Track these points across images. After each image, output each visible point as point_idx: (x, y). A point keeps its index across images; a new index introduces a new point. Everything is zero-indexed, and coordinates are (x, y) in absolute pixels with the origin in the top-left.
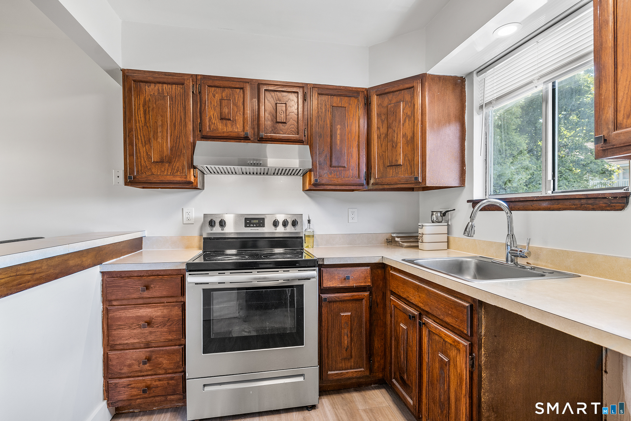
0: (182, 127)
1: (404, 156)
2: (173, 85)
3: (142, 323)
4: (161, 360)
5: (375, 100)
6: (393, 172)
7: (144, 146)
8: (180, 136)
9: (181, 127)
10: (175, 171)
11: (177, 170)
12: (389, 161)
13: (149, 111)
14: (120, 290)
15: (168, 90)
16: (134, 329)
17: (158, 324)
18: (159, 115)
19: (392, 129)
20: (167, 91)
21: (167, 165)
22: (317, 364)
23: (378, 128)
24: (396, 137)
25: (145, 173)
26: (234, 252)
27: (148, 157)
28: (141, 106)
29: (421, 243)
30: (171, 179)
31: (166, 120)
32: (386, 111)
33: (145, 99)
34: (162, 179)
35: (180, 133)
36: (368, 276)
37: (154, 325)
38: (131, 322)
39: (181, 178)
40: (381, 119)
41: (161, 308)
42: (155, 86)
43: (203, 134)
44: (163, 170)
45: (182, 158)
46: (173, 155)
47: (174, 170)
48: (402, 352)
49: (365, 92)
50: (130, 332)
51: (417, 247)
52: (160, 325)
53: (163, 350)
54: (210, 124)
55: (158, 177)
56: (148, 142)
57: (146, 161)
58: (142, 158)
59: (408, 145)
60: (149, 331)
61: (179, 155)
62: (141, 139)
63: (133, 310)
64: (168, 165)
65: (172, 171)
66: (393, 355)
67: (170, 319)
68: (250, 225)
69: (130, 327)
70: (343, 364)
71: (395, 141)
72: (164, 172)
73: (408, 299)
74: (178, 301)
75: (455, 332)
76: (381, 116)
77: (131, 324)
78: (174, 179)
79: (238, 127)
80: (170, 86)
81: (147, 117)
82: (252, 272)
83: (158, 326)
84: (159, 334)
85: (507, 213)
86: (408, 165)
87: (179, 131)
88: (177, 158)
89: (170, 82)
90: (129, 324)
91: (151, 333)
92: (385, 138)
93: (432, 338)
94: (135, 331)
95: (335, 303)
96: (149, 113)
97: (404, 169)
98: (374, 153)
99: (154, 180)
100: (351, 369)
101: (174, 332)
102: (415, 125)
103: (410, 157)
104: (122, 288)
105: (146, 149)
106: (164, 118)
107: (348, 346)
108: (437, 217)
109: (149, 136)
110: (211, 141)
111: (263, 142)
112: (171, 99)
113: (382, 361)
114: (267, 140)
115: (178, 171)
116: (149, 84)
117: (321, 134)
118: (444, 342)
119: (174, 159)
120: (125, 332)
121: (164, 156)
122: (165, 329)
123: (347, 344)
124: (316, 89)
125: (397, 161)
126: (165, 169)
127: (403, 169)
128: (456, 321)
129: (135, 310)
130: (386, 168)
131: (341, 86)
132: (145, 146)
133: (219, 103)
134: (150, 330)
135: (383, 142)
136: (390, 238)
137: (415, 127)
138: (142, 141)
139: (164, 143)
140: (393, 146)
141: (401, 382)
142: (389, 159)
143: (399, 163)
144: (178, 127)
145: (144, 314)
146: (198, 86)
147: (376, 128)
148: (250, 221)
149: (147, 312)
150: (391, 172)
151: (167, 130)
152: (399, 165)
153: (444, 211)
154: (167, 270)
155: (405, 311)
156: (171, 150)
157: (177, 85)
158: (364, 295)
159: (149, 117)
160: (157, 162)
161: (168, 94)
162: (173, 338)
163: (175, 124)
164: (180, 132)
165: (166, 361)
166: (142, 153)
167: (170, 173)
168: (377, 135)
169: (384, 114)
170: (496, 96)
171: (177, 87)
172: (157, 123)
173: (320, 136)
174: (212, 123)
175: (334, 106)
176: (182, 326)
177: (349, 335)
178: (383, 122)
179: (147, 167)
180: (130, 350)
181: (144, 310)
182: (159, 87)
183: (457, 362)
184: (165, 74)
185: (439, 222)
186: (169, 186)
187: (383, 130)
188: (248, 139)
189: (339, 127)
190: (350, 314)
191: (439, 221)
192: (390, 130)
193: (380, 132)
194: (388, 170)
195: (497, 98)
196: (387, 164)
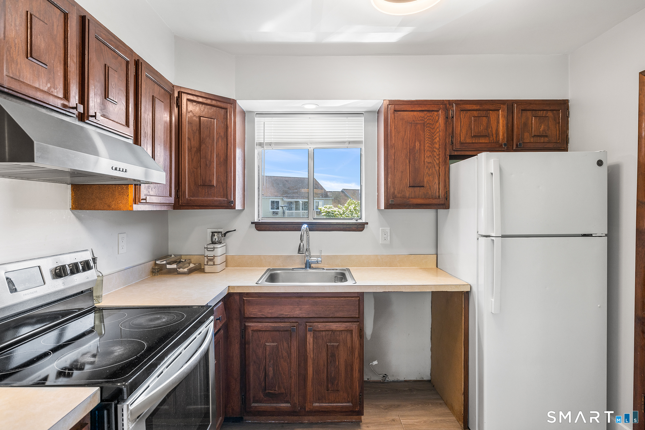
1: (218, 177)
5: (185, 104)
6: (205, 192)
12: (202, 179)
19: (205, 145)
23: (189, 139)
24: (210, 155)
32: (199, 123)
36: (224, 311)
40: (192, 129)
59: (221, 166)
71: (209, 159)
73: (281, 316)
75: (343, 321)
76: (192, 127)
86: (221, 187)
92: (196, 152)
93: (318, 336)
98: (184, 167)
102: (228, 147)
103: (223, 180)
118: (333, 333)
124: (144, 65)
127: (216, 191)
128: (348, 313)
130: (198, 187)
135: (194, 156)
136: (157, 267)
140: (206, 165)
141: (266, 399)
142: (202, 177)
143: (212, 184)
147: (187, 139)
150: (203, 192)
152: (212, 186)
153: (225, 231)
155: (276, 330)
158: (221, 334)
168: (188, 146)
169: (196, 126)
170: (274, 140)
174: (12, 60)
175: (156, 97)
178: (194, 133)
187: (195, 143)
192: (203, 146)
193: (191, 145)
194: (200, 189)
195: (275, 143)
196: (200, 182)
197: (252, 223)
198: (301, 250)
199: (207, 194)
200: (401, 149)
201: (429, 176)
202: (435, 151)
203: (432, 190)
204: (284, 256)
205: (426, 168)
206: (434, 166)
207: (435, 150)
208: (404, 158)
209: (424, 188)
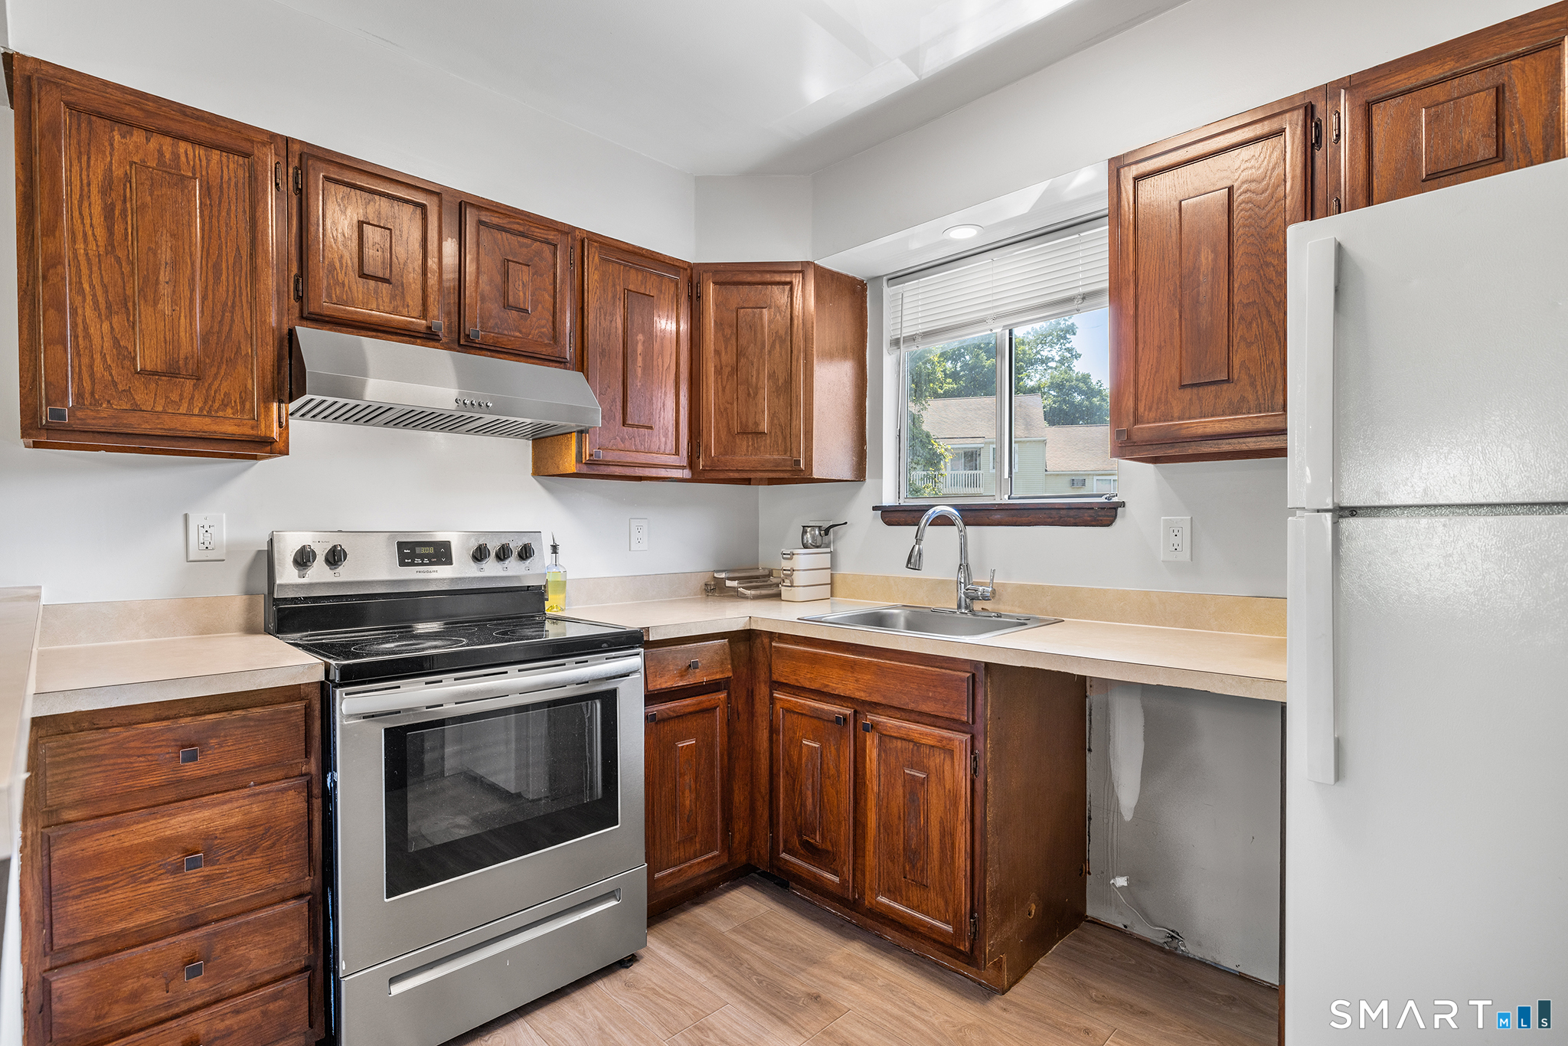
0: (240, 278)
1: (771, 415)
2: (214, 150)
3: (175, 857)
4: (241, 951)
5: (710, 291)
6: (748, 446)
7: (103, 318)
8: (234, 302)
9: (237, 279)
10: (216, 405)
11: (225, 402)
12: (741, 422)
13: (124, 211)
14: (98, 769)
15: (194, 161)
16: (151, 880)
17: (232, 850)
18: (165, 232)
19: (747, 358)
20: (191, 163)
21: (189, 384)
22: (644, 860)
23: (717, 352)
24: (755, 376)
25: (109, 402)
26: (433, 627)
27: (119, 354)
28: (94, 190)
29: (790, 588)
30: (206, 428)
31: (187, 250)
32: (735, 322)
33: (111, 170)
34: (173, 426)
35: (235, 296)
36: (726, 659)
37: (220, 855)
38: (139, 863)
39: (239, 426)
40: (723, 335)
41: (241, 802)
42: (148, 140)
43: (312, 310)
44: (175, 397)
45: (241, 369)
46: (208, 357)
47: (214, 401)
48: (809, 793)
49: (689, 271)
50: (134, 894)
51: (778, 596)
52: (241, 851)
53: (248, 923)
54: (329, 284)
55: (159, 418)
56: (121, 305)
57: (113, 366)
58: (97, 357)
59: (780, 395)
60: (200, 877)
61: (231, 360)
62: (94, 296)
63: (148, 824)
64: (194, 385)
65: (205, 402)
66: (781, 806)
67: (271, 827)
68: (413, 560)
69: (134, 879)
70: (682, 850)
71: (754, 384)
72: (178, 404)
73: (825, 690)
74: (291, 774)
75: (937, 725)
76: (724, 329)
77: (140, 869)
78: (214, 428)
79: (411, 303)
80: (201, 151)
81: (118, 228)
82: (506, 672)
83: (233, 857)
84: (237, 878)
85: (961, 531)
86: (779, 434)
87: (231, 289)
88: (224, 366)
89: (204, 138)
90: (131, 870)
91: (208, 879)
92: (731, 374)
93: (888, 747)
94: (153, 887)
95: (666, 723)
96: (126, 216)
97: (771, 442)
98: (707, 402)
99: (145, 428)
100: (696, 857)
101: (281, 862)
102: (793, 357)
103: (782, 420)
104: (107, 762)
105: (112, 327)
106: (180, 243)
107: (691, 811)
108: (813, 537)
109: (125, 289)
110: (330, 330)
111: (473, 351)
112: (207, 191)
113: (746, 829)
114: (484, 347)
115: (226, 406)
116: (125, 128)
117: (603, 350)
118: (916, 748)
119: (214, 370)
120: (115, 898)
121: (182, 356)
122: (256, 860)
123: (690, 806)
124: (596, 244)
125: (756, 424)
126: (181, 395)
127: (768, 441)
128: (945, 706)
129: (154, 822)
130: (734, 437)
131: (644, 249)
132: (109, 317)
133: (356, 229)
134: (205, 874)
135: (727, 382)
136: (713, 583)
137: (794, 363)
138: (96, 302)
139: (182, 317)
140: (749, 394)
141: (803, 852)
142: (740, 419)
143: (760, 429)
144: (228, 278)
145: (185, 829)
146: (291, 171)
147: (713, 352)
148: (413, 551)
149: (195, 820)
150: (743, 444)
151: (193, 279)
152: (761, 433)
153: (826, 525)
154: (256, 693)
155: (816, 716)
156: (205, 340)
157: (224, 154)
158: (719, 699)
159: (126, 229)
160: (154, 373)
161: (194, 174)
162: (278, 881)
163: (217, 267)
164: (234, 292)
165: (260, 951)
166: (96, 341)
167: (201, 410)
168: (715, 367)
169: (730, 326)
170: (922, 329)
171: (224, 160)
172: (155, 254)
173: (603, 354)
174: (337, 282)
175: (631, 291)
176: (307, 841)
177: (693, 786)
178: (727, 340)
179: (115, 384)
180: (134, 950)
181: (186, 818)
182: (161, 146)
183: (943, 772)
184: (182, 108)
185: (818, 547)
186: (193, 446)
187: (728, 358)
188: (437, 338)
189: (640, 337)
190: (694, 742)
191: (818, 545)
192: (743, 361)
193: (720, 361)
194: (737, 440)
195: (923, 333)
196: (736, 428)
197: (875, 508)
198: (913, 561)
199: (750, 448)
200: (1157, 283)
201: (1249, 345)
202: (1268, 264)
203: (1259, 387)
204: (930, 580)
205: (1239, 323)
206: (1268, 311)
207: (1269, 259)
208: (1165, 305)
209: (1232, 385)
